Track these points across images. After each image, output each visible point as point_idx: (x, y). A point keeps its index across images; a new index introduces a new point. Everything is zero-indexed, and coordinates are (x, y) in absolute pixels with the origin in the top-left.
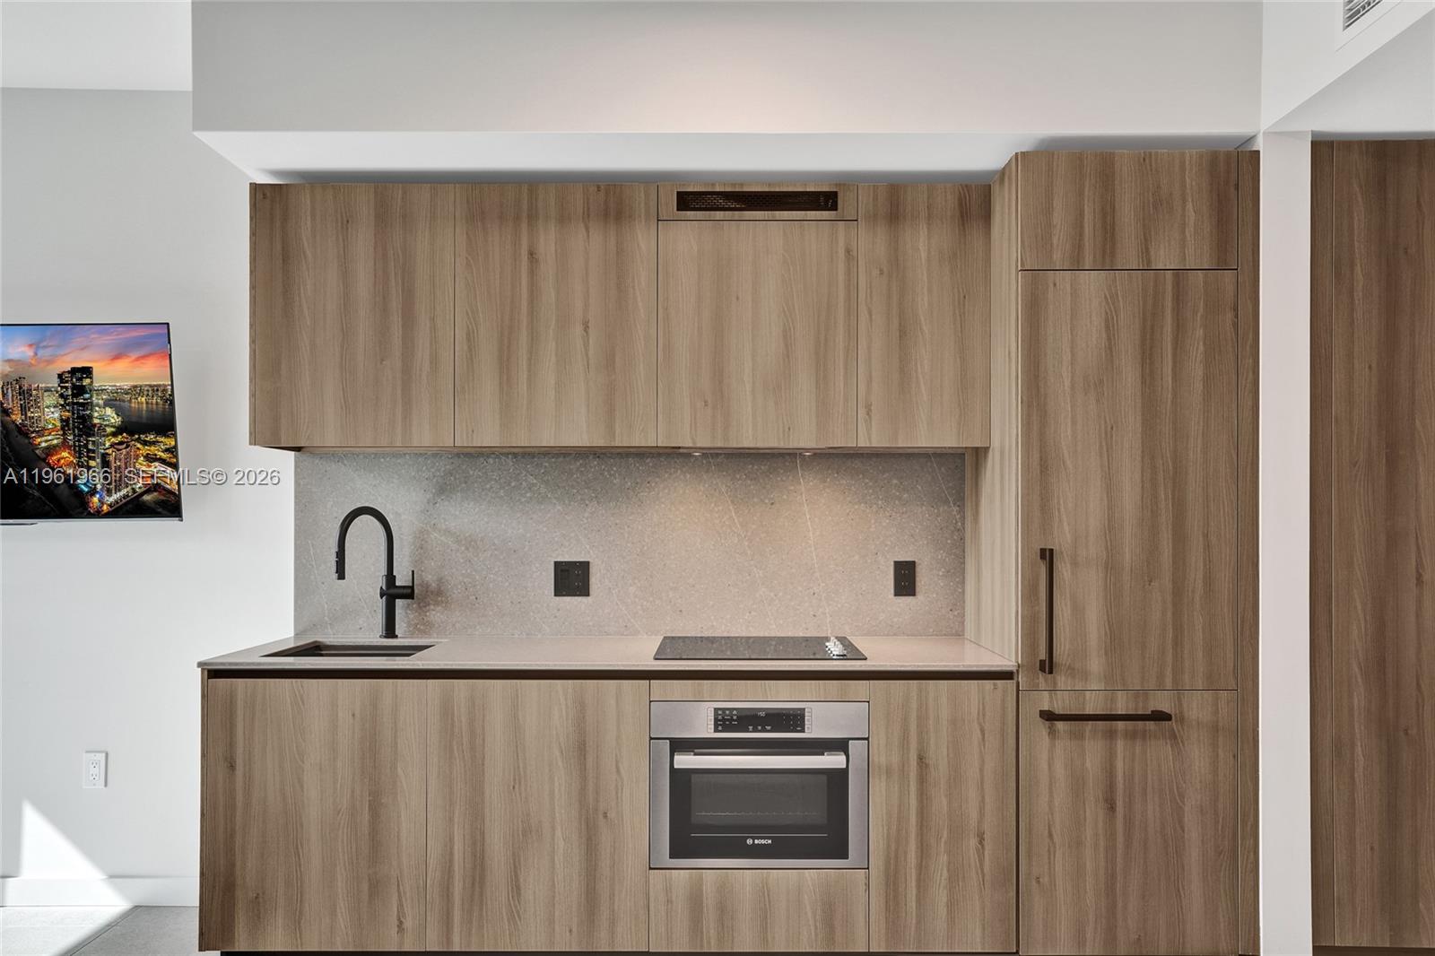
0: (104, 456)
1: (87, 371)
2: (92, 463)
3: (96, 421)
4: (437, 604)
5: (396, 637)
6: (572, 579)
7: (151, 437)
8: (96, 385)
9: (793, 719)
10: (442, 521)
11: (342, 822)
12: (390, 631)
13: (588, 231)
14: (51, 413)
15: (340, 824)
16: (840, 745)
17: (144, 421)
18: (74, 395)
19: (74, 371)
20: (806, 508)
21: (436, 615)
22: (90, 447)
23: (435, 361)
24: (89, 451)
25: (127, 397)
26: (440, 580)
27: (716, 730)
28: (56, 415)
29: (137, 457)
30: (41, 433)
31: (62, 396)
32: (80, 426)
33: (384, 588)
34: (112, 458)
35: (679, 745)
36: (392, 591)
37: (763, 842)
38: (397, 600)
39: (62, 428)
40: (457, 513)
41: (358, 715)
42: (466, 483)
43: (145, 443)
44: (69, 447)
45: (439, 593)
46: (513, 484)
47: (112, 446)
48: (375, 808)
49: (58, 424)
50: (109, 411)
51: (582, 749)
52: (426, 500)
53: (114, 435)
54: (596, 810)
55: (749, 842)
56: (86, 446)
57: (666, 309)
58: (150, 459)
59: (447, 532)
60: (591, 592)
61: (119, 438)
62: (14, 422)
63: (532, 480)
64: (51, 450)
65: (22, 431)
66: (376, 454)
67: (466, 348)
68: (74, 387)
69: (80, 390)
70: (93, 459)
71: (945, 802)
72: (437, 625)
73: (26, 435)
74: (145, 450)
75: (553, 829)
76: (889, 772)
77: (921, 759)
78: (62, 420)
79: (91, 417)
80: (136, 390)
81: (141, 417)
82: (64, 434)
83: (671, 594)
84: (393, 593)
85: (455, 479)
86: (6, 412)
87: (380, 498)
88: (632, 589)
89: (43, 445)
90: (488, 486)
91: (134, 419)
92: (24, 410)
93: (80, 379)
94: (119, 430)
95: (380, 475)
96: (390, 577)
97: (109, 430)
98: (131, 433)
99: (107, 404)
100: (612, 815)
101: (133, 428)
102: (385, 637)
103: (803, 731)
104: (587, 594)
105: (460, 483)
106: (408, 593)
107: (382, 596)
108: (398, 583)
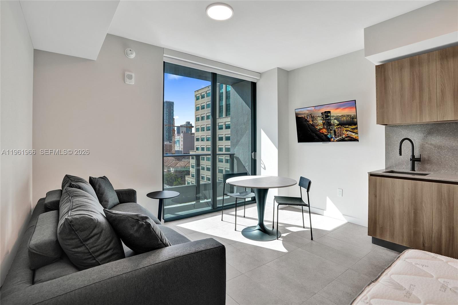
0: (335, 131)
1: (329, 112)
2: (331, 132)
3: (332, 123)
4: (428, 163)
5: (415, 171)
7: (347, 126)
8: (332, 115)
10: (429, 141)
11: (406, 215)
12: (413, 169)
14: (320, 121)
15: (405, 215)
17: (345, 123)
18: (326, 117)
19: (325, 112)
21: (428, 166)
22: (331, 128)
23: (430, 99)
24: (330, 129)
25: (341, 118)
26: (429, 157)
28: (321, 122)
29: (343, 130)
30: (318, 126)
31: (322, 118)
32: (328, 124)
33: (411, 158)
34: (336, 131)
36: (414, 159)
38: (415, 162)
39: (323, 125)
40: (435, 139)
41: (410, 188)
42: (437, 131)
43: (345, 127)
44: (325, 129)
45: (428, 160)
47: (336, 128)
48: (415, 213)
49: (322, 124)
50: (335, 121)
52: (424, 136)
53: (337, 126)
56: (330, 128)
58: (347, 131)
59: (431, 144)
61: (338, 126)
62: (310, 123)
64: (320, 129)
65: (313, 125)
66: (408, 125)
67: (441, 94)
68: (326, 116)
69: (327, 116)
70: (332, 131)
72: (428, 169)
73: (314, 126)
74: (346, 129)
78: (323, 123)
79: (331, 122)
80: (343, 116)
81: (344, 122)
82: (324, 126)
84: (414, 160)
85: (434, 130)
86: (308, 121)
87: (409, 136)
89: (318, 128)
90: (446, 132)
91: (342, 122)
92: (313, 121)
93: (328, 114)
94: (338, 125)
95: (409, 130)
96: (413, 156)
97: (335, 125)
98: (342, 125)
99: (335, 119)
101: (342, 124)
102: (412, 171)
105: (436, 131)
106: (419, 160)
107: (411, 160)
108: (415, 157)
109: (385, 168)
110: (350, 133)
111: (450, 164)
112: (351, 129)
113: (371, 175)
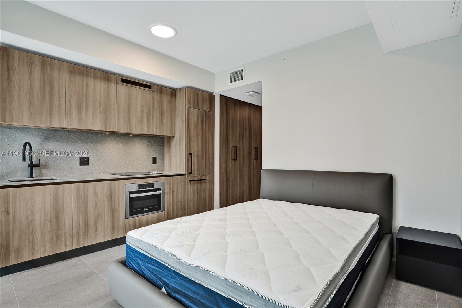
4: (45, 168)
5: (34, 177)
6: (84, 161)
9: (152, 185)
10: (46, 147)
12: (31, 175)
13: (101, 81)
15: (47, 223)
16: (159, 189)
20: (137, 146)
23: (59, 105)
26: (46, 162)
27: (138, 189)
33: (30, 164)
35: (131, 193)
36: (32, 165)
37: (147, 209)
38: (34, 168)
40: (51, 145)
42: (54, 137)
46: (68, 138)
48: (57, 217)
51: (111, 196)
52: (41, 141)
54: (114, 209)
55: (144, 210)
57: (118, 102)
60: (89, 164)
63: (73, 137)
66: (24, 128)
67: (69, 103)
71: (176, 197)
75: (105, 215)
76: (168, 194)
77: (172, 190)
83: (108, 164)
85: (51, 136)
87: (25, 140)
88: (99, 163)
90: (61, 138)
95: (25, 133)
96: (31, 162)
100: (118, 209)
102: (30, 178)
103: (154, 187)
104: (88, 165)
105: (52, 137)
106: (37, 166)
107: (29, 167)
108: (34, 163)
111: (64, 168)
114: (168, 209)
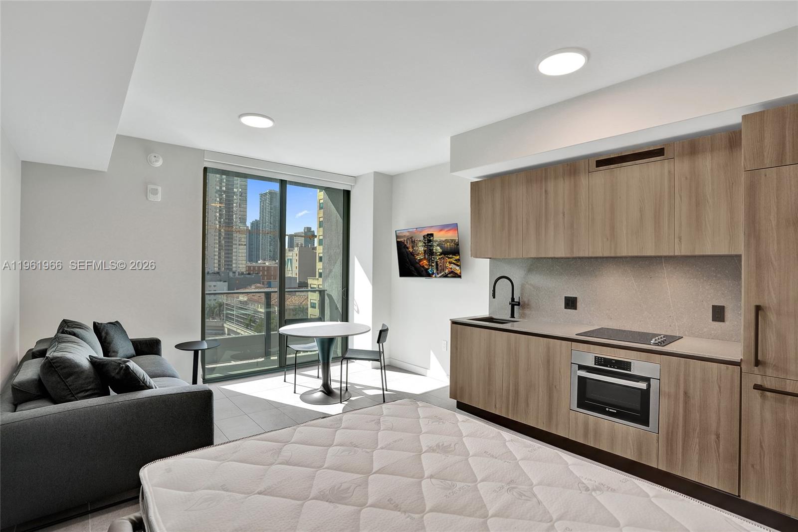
0: (437, 262)
1: (432, 235)
2: (433, 264)
3: (434, 251)
4: (528, 308)
5: (514, 318)
6: (571, 303)
7: (451, 256)
8: (434, 239)
9: (627, 365)
10: (529, 281)
12: (513, 316)
13: (564, 180)
14: (421, 249)
16: (647, 380)
17: (449, 251)
18: (428, 243)
19: (428, 235)
20: (667, 280)
21: (527, 312)
22: (433, 259)
24: (432, 260)
25: (444, 243)
26: (528, 301)
27: (595, 364)
28: (423, 249)
29: (446, 262)
30: (417, 255)
31: (424, 243)
32: (430, 252)
33: (511, 302)
34: (439, 263)
35: (581, 367)
37: (613, 411)
38: (515, 306)
39: (424, 253)
40: (534, 278)
42: (537, 268)
43: (449, 258)
44: (426, 259)
45: (528, 305)
47: (439, 259)
49: (423, 252)
50: (438, 248)
51: (548, 362)
52: (525, 274)
53: (440, 255)
54: (552, 385)
55: (607, 409)
56: (431, 259)
57: (592, 205)
58: (451, 263)
59: (531, 285)
61: (441, 256)
62: (410, 251)
63: (557, 267)
64: (421, 260)
65: (412, 254)
67: (526, 225)
68: (428, 240)
69: (430, 241)
70: (433, 263)
71: (698, 415)
73: (414, 256)
74: (449, 260)
75: (539, 388)
76: (669, 396)
77: (686, 393)
78: (424, 251)
79: (433, 249)
80: (447, 241)
81: (447, 249)
82: (425, 255)
83: (607, 312)
84: (514, 304)
85: (533, 267)
86: (408, 248)
87: (511, 273)
88: (592, 309)
89: (419, 258)
91: (446, 250)
92: (413, 247)
93: (430, 237)
94: (441, 254)
96: (513, 299)
97: (438, 254)
98: (445, 255)
99: (438, 245)
100: (558, 387)
101: (445, 253)
102: (511, 317)
103: (630, 371)
104: (576, 309)
106: (519, 304)
107: (510, 304)
108: (515, 301)
109: (488, 314)
110: (454, 266)
112: (456, 260)
113: (454, 323)
114: (668, 433)
